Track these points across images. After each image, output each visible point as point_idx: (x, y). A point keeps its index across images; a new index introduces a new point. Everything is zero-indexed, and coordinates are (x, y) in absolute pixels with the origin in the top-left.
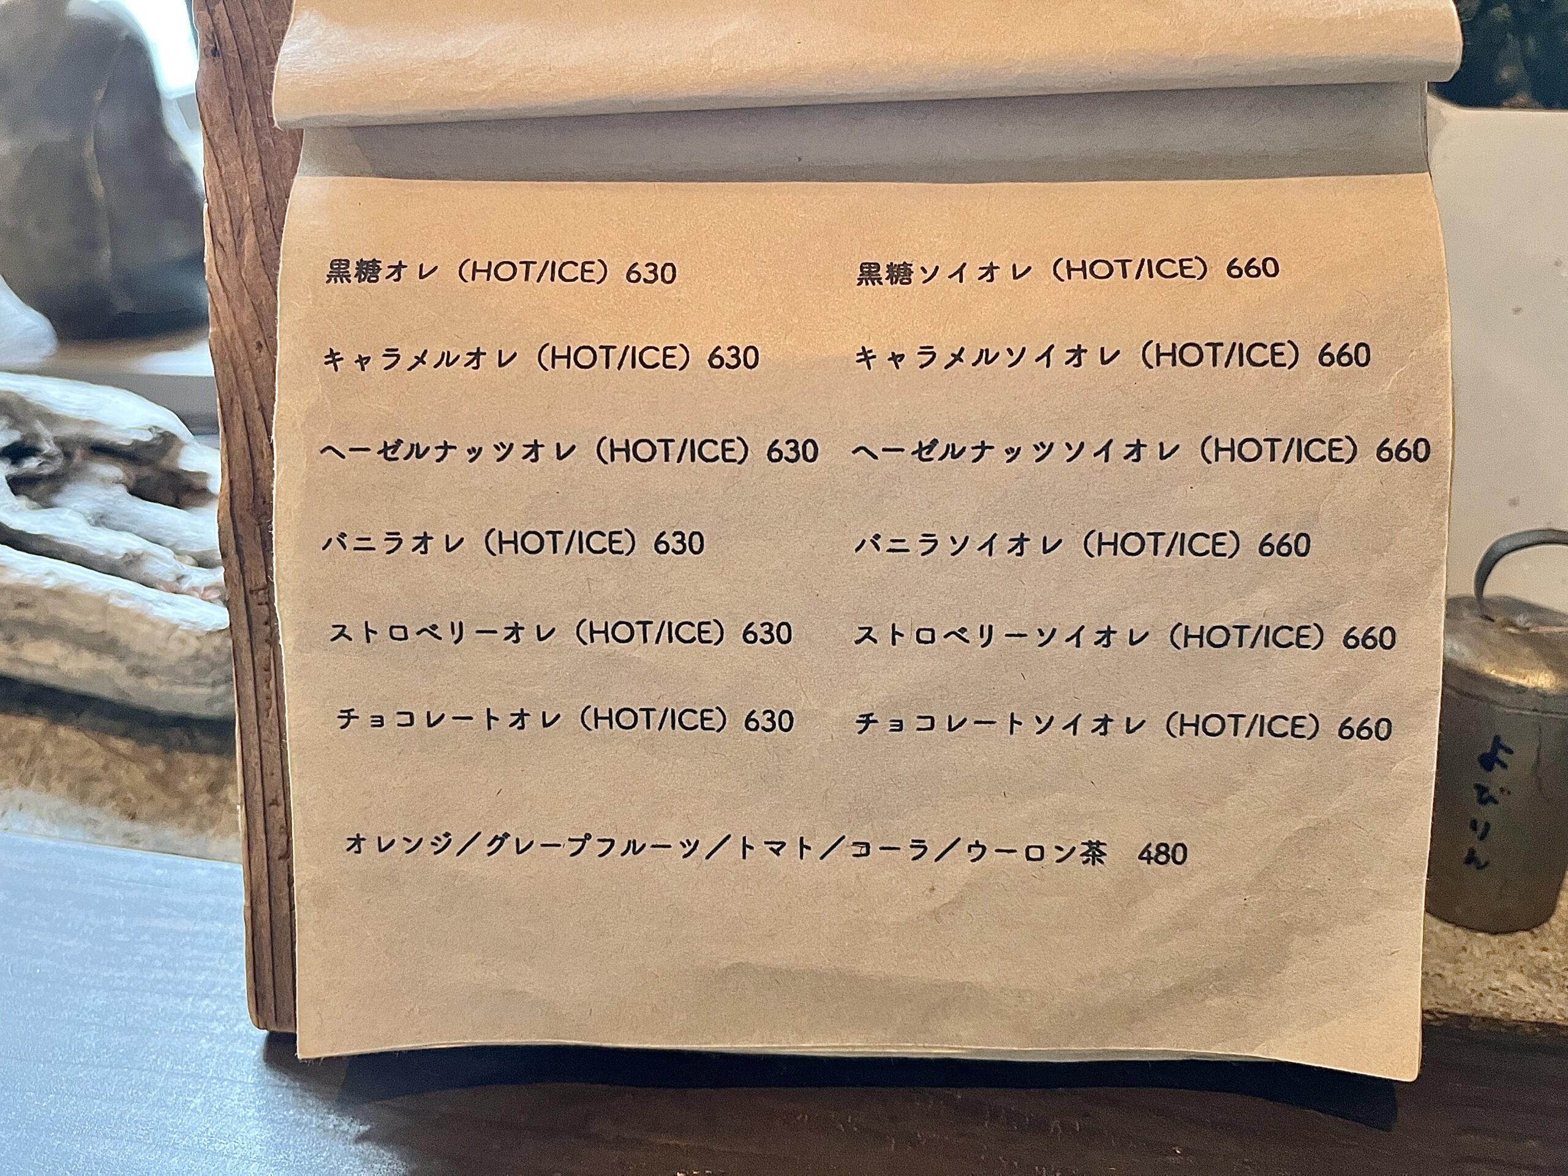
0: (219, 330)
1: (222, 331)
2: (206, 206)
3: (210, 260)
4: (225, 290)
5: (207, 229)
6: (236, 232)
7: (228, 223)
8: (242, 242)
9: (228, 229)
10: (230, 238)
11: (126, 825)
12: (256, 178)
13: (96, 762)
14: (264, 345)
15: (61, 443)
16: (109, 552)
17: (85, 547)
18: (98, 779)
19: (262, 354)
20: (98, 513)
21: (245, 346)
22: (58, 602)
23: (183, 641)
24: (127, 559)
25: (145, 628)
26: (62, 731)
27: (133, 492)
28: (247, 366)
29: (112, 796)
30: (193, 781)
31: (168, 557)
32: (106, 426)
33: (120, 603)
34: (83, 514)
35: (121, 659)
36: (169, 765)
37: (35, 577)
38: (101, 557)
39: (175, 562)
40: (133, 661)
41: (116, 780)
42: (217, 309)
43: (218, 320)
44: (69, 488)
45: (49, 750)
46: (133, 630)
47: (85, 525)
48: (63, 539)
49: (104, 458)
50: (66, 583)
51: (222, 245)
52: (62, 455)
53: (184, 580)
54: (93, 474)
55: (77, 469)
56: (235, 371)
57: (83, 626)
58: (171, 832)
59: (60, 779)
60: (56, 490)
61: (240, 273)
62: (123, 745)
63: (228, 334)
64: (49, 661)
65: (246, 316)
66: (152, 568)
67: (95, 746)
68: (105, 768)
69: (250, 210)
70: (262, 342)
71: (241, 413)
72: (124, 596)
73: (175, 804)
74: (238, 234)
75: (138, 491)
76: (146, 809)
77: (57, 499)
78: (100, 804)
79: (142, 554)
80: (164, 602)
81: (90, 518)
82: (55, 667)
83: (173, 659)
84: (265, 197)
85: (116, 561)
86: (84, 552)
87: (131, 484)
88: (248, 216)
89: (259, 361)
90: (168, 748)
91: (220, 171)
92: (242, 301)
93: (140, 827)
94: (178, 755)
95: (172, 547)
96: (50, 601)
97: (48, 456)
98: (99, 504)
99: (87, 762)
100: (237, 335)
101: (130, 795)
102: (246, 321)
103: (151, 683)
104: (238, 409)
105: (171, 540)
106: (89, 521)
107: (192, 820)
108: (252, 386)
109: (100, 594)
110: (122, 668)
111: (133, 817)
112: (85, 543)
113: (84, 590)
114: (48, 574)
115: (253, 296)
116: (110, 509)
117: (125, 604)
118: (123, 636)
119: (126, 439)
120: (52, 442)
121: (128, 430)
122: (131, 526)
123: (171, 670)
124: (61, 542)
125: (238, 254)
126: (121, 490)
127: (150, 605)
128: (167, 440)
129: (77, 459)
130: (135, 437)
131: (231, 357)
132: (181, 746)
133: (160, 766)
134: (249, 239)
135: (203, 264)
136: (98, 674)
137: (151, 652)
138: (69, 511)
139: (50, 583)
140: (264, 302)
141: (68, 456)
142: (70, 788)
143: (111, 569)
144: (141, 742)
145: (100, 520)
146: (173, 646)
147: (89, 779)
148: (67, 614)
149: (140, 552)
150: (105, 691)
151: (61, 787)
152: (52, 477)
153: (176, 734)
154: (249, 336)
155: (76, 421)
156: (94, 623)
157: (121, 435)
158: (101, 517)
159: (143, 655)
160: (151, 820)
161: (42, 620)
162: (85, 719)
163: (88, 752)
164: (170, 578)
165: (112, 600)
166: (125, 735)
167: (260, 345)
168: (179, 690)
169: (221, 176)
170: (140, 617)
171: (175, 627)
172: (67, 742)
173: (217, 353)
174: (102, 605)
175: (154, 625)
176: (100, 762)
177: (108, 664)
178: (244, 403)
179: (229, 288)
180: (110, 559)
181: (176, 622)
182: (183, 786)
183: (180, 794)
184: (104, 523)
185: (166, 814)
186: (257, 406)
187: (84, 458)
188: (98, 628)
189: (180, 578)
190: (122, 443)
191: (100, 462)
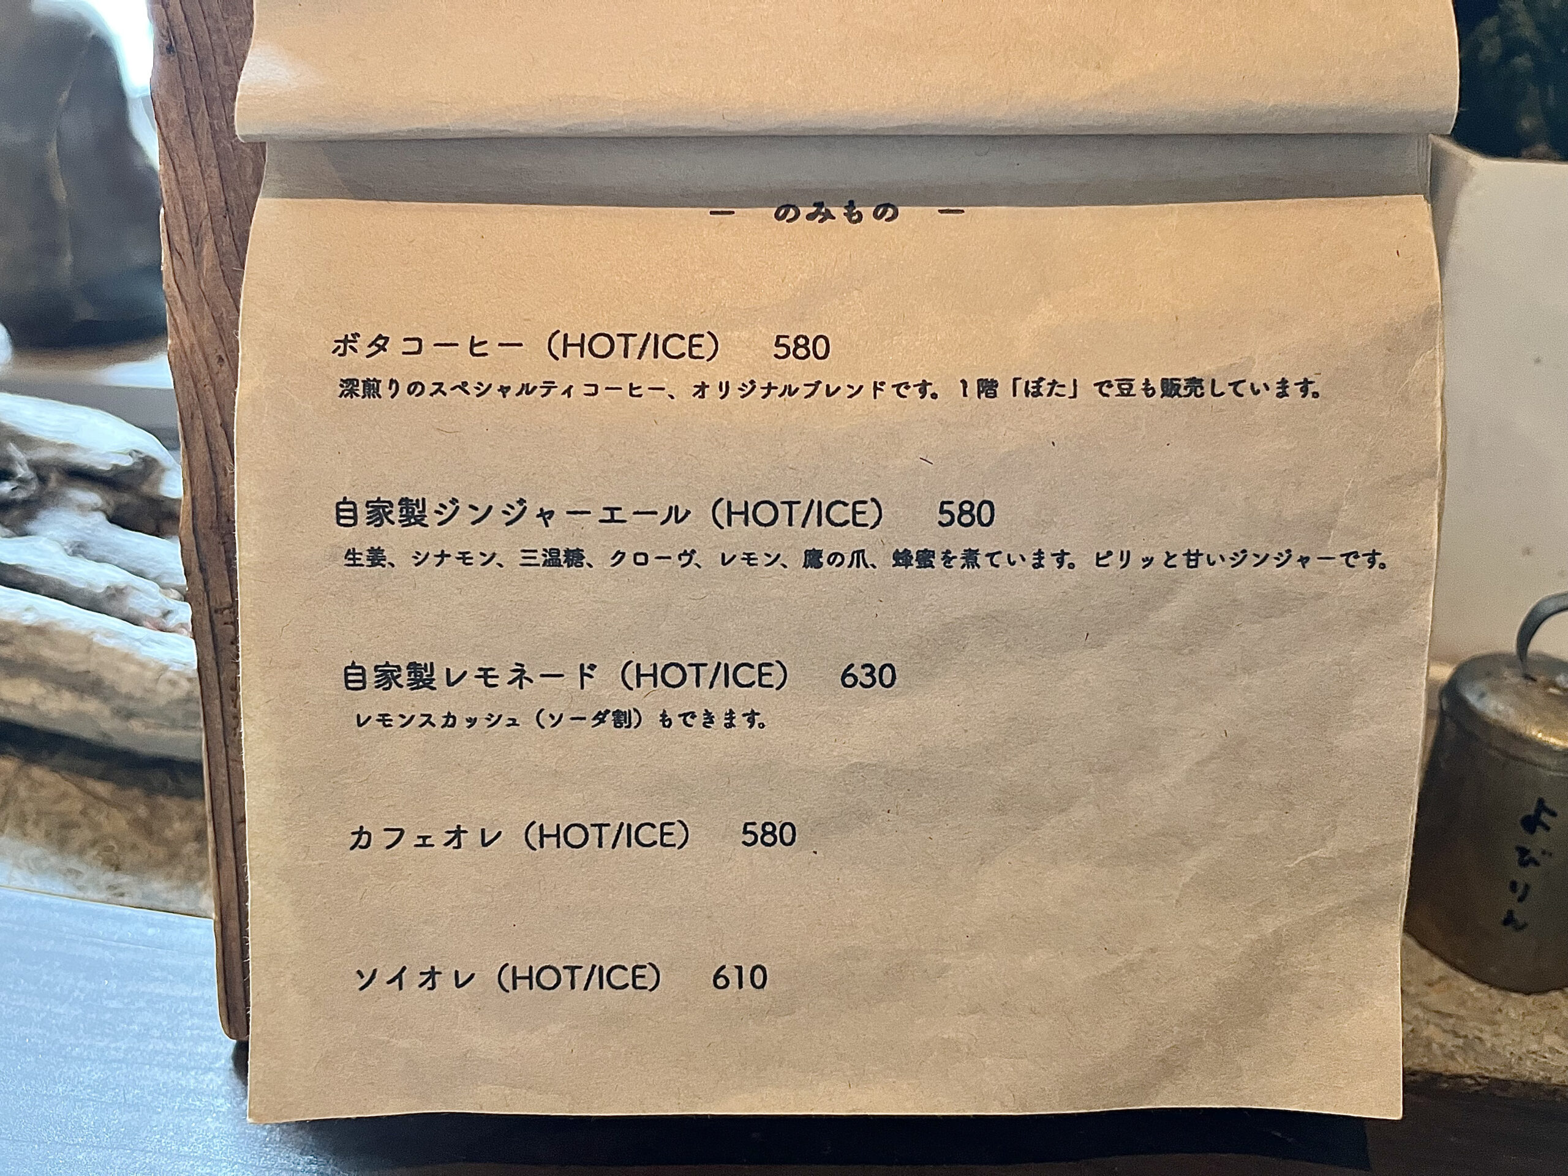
0: (178, 341)
1: (182, 343)
2: (162, 211)
3: (168, 268)
4: (183, 299)
5: (163, 236)
6: (194, 240)
7: (185, 231)
8: (201, 251)
9: (186, 237)
10: (188, 246)
11: (109, 876)
12: (215, 183)
13: (74, 805)
14: (225, 360)
15: (35, 466)
16: (90, 585)
17: (63, 579)
18: (76, 825)
19: (223, 368)
20: (75, 542)
21: (206, 360)
22: (39, 639)
23: (173, 683)
24: (109, 593)
25: (133, 669)
26: (37, 772)
27: (112, 520)
28: (207, 381)
29: (94, 843)
30: (179, 828)
31: (154, 590)
32: (85, 451)
33: (106, 642)
34: (60, 542)
35: (106, 700)
36: (153, 810)
37: (13, 612)
38: (80, 590)
39: (160, 596)
40: (119, 702)
41: (96, 827)
42: (175, 320)
43: (177, 331)
44: (43, 514)
45: (23, 791)
46: (118, 670)
47: (62, 553)
48: (40, 570)
49: (82, 484)
50: (46, 620)
51: (179, 254)
52: (36, 480)
53: (170, 616)
54: (70, 499)
55: (53, 495)
56: (196, 386)
57: (65, 666)
58: (158, 886)
59: (36, 824)
60: (30, 516)
61: (200, 283)
62: (102, 789)
63: (187, 345)
64: (26, 700)
65: (207, 329)
66: (134, 603)
67: (73, 790)
68: (84, 813)
69: (209, 217)
70: (224, 357)
71: (201, 428)
72: (110, 634)
73: (161, 853)
74: (196, 242)
75: (118, 519)
76: (130, 858)
77: (31, 526)
78: (81, 852)
79: (126, 588)
80: (153, 641)
81: (66, 547)
82: (33, 706)
83: (162, 702)
84: (223, 204)
85: (95, 594)
86: (62, 585)
87: (110, 511)
88: (206, 223)
89: (220, 375)
90: (150, 791)
91: (177, 175)
92: (201, 313)
93: (124, 879)
94: (161, 799)
95: (155, 580)
96: (29, 638)
97: (22, 481)
98: (76, 532)
99: (63, 806)
100: (197, 348)
101: (112, 843)
102: (206, 334)
103: (136, 726)
104: (199, 424)
105: (153, 573)
106: (66, 550)
107: (180, 870)
108: (213, 401)
109: (83, 632)
110: (107, 712)
111: (118, 868)
112: (63, 575)
113: (65, 627)
114: (27, 610)
115: (213, 308)
116: (88, 537)
117: (111, 643)
118: (109, 676)
119: (106, 465)
120: (26, 466)
121: (105, 455)
122: (111, 556)
123: (160, 712)
124: (38, 573)
125: (196, 264)
126: (100, 517)
127: (138, 644)
128: (148, 466)
129: (52, 484)
130: (114, 462)
131: (191, 372)
132: (163, 790)
133: (142, 811)
134: (208, 248)
135: (160, 272)
136: (79, 715)
137: (138, 694)
138: (44, 539)
139: (29, 619)
140: (225, 316)
141: (43, 480)
142: (48, 834)
143: (93, 604)
144: (122, 784)
145: (79, 550)
146: (163, 688)
147: (67, 825)
148: (47, 653)
149: (122, 585)
150: (87, 733)
151: (38, 834)
152: (25, 502)
153: (158, 777)
154: (209, 350)
155: (53, 445)
156: (78, 662)
157: (101, 459)
158: (79, 546)
159: (129, 697)
160: (137, 870)
161: (20, 658)
162: (58, 759)
163: (64, 796)
164: (157, 614)
165: (97, 638)
166: (102, 778)
167: (221, 359)
168: (166, 733)
169: (178, 180)
170: (127, 658)
171: (165, 668)
172: (42, 785)
173: (176, 366)
174: (86, 644)
175: (142, 665)
176: (79, 806)
177: (91, 706)
178: (206, 419)
179: (188, 299)
180: (90, 593)
181: (166, 662)
182: (169, 834)
183: (166, 843)
184: (82, 553)
185: (151, 866)
186: (219, 422)
187: (61, 483)
188: (82, 668)
189: (166, 614)
190: (100, 468)
191: (78, 487)
